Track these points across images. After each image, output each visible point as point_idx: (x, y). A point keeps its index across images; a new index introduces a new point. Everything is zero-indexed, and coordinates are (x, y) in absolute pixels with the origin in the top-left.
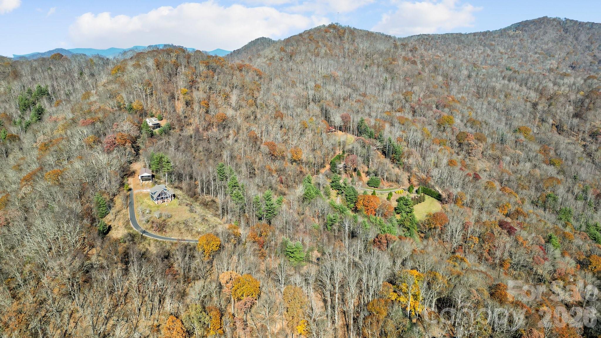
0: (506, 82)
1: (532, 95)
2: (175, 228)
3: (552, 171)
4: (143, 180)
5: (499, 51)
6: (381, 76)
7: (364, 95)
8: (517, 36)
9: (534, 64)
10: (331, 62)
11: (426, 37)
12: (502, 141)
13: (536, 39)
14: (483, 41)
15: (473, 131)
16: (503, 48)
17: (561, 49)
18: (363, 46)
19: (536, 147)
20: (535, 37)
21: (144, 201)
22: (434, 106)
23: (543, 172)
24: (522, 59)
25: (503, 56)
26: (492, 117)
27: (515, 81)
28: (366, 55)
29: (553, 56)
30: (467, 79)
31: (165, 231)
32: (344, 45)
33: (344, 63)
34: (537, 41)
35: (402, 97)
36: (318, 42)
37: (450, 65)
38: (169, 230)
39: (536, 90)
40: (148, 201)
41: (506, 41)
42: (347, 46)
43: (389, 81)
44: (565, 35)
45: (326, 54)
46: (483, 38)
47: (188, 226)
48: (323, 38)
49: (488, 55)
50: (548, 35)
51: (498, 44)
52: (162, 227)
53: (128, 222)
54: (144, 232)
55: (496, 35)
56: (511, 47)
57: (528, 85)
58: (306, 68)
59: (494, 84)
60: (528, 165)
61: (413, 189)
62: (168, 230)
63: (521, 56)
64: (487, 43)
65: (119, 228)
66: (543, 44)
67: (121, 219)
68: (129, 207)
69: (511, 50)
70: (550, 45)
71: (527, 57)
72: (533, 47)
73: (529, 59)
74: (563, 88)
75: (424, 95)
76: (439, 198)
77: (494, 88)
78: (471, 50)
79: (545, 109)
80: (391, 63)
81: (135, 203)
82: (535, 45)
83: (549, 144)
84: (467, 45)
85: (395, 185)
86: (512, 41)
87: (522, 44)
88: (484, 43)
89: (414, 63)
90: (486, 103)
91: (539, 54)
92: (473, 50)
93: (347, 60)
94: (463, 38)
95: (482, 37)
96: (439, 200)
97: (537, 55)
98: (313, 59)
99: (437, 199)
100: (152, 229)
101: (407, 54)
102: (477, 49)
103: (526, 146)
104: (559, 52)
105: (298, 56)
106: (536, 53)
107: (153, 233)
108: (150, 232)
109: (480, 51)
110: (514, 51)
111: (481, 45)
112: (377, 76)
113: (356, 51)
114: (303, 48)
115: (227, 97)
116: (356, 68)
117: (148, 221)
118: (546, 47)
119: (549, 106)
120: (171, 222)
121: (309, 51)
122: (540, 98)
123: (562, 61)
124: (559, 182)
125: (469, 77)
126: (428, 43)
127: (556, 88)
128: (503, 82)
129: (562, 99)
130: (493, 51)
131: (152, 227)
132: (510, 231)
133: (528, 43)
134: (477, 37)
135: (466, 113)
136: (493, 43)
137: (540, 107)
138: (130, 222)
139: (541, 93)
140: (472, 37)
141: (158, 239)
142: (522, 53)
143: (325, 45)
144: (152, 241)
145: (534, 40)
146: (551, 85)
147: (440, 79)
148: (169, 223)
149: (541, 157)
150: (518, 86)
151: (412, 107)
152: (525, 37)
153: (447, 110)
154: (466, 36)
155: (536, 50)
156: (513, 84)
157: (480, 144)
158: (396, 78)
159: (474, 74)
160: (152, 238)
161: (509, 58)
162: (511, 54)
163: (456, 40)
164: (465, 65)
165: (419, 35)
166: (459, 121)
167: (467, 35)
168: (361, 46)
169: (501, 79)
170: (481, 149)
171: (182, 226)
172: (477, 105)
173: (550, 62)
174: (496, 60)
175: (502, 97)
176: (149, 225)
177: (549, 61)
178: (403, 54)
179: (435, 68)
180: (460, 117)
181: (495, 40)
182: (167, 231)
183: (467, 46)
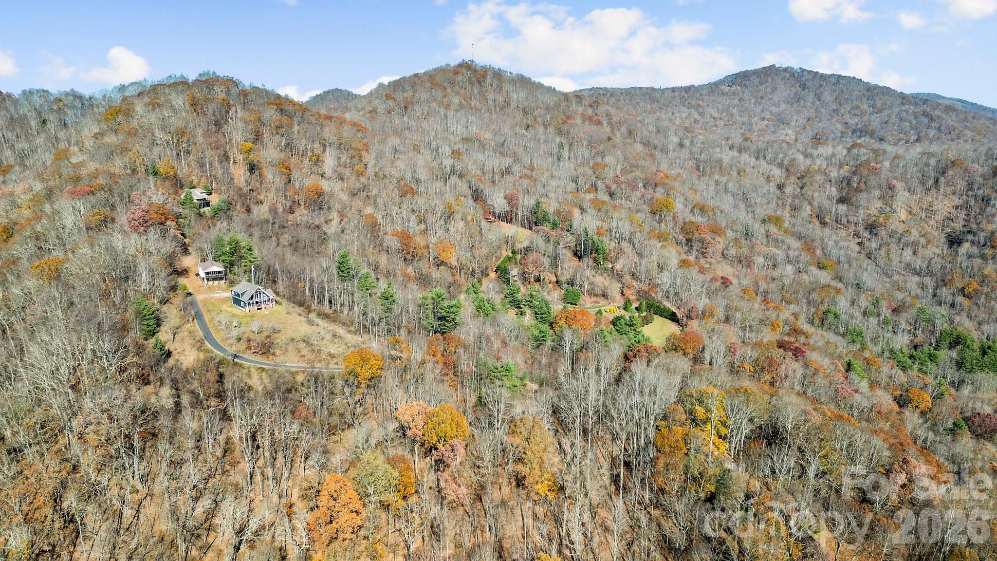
0: (736, 154)
1: (776, 172)
2: (290, 348)
3: (824, 277)
4: (208, 280)
5: (711, 116)
6: (553, 141)
7: (532, 168)
8: (734, 94)
9: (763, 135)
10: (472, 118)
11: (602, 92)
12: (747, 234)
13: (762, 98)
14: (686, 100)
15: (705, 220)
16: (716, 110)
17: (798, 112)
18: (518, 96)
19: (795, 244)
20: (760, 94)
21: (222, 309)
22: (641, 185)
23: (812, 279)
24: (744, 127)
25: (718, 123)
26: (727, 203)
27: (748, 153)
28: (524, 110)
29: (788, 124)
30: (678, 149)
31: (274, 354)
32: (487, 94)
33: (490, 120)
34: (763, 101)
35: (590, 172)
36: (445, 88)
37: (650, 128)
38: (280, 352)
39: (780, 165)
40: (230, 309)
41: (719, 100)
42: (491, 96)
43: (566, 148)
44: (802, 93)
45: (461, 106)
46: (686, 96)
47: (312, 345)
48: (452, 83)
49: (696, 121)
50: (778, 92)
51: (708, 105)
52: (266, 348)
53: (201, 341)
54: (235, 356)
55: (704, 92)
56: (727, 109)
57: (768, 158)
58: (434, 125)
59: (719, 156)
60: (790, 269)
61: (631, 305)
62: (278, 352)
63: (743, 124)
64: (693, 103)
65: (186, 353)
66: (772, 106)
67: (187, 339)
68: (195, 320)
69: (727, 114)
70: (783, 106)
71: (751, 125)
72: (758, 110)
73: (754, 127)
74: (818, 162)
75: (622, 169)
76: (673, 317)
77: (720, 161)
78: (670, 114)
79: (796, 193)
80: (565, 122)
81: (204, 314)
82: (761, 107)
83: (813, 241)
84: (664, 104)
85: (602, 301)
86: (728, 101)
87: (742, 106)
88: (689, 103)
89: (599, 123)
90: (711, 183)
91: (768, 120)
92: (673, 113)
93: (494, 116)
94: (657, 95)
95: (683, 93)
96: (673, 320)
97: (766, 122)
98: (442, 113)
99: (670, 319)
100: (249, 351)
101: (586, 111)
102: (679, 111)
103: (783, 242)
104: (795, 118)
105: (416, 107)
106: (763, 119)
107: (252, 357)
108: (246, 356)
109: (684, 115)
110: (732, 115)
111: (684, 106)
112: (546, 142)
113: (507, 103)
114: (425, 96)
115: (317, 161)
116: (512, 127)
117: (240, 339)
118: (777, 110)
119: (802, 188)
120: (280, 339)
121: (435, 100)
122: (788, 177)
123: (801, 131)
124: (838, 291)
125: (681, 145)
126: (605, 102)
127: (808, 162)
128: (731, 153)
129: (819, 178)
130: (702, 114)
131: (249, 348)
132: (797, 353)
133: (750, 102)
134: (677, 94)
135: (690, 195)
136: (701, 103)
137: (788, 190)
138: (206, 341)
139: (788, 169)
140: (671, 94)
141: (264, 366)
142: (745, 119)
143: (458, 94)
144: (253, 370)
145: (759, 100)
146: (800, 157)
147: (639, 148)
148: (278, 341)
149: (805, 257)
150: (753, 159)
151: (607, 187)
152: (745, 95)
153: (660, 189)
154: (661, 92)
155: (763, 115)
156: (744, 157)
157: (718, 239)
158: (576, 143)
159: (687, 142)
160: (253, 364)
161: (726, 125)
162: (728, 121)
163: (647, 97)
164: (673, 128)
165: (591, 89)
166: (681, 206)
167: (663, 91)
168: (514, 96)
169: (728, 149)
170: (720, 247)
171: (302, 345)
172: (701, 186)
173: (784, 132)
174: (707, 128)
175: (735, 174)
176: (242, 346)
177: (782, 131)
178: (580, 109)
179: (630, 132)
180: (682, 200)
181: (703, 100)
182: (277, 354)
183: (665, 107)
